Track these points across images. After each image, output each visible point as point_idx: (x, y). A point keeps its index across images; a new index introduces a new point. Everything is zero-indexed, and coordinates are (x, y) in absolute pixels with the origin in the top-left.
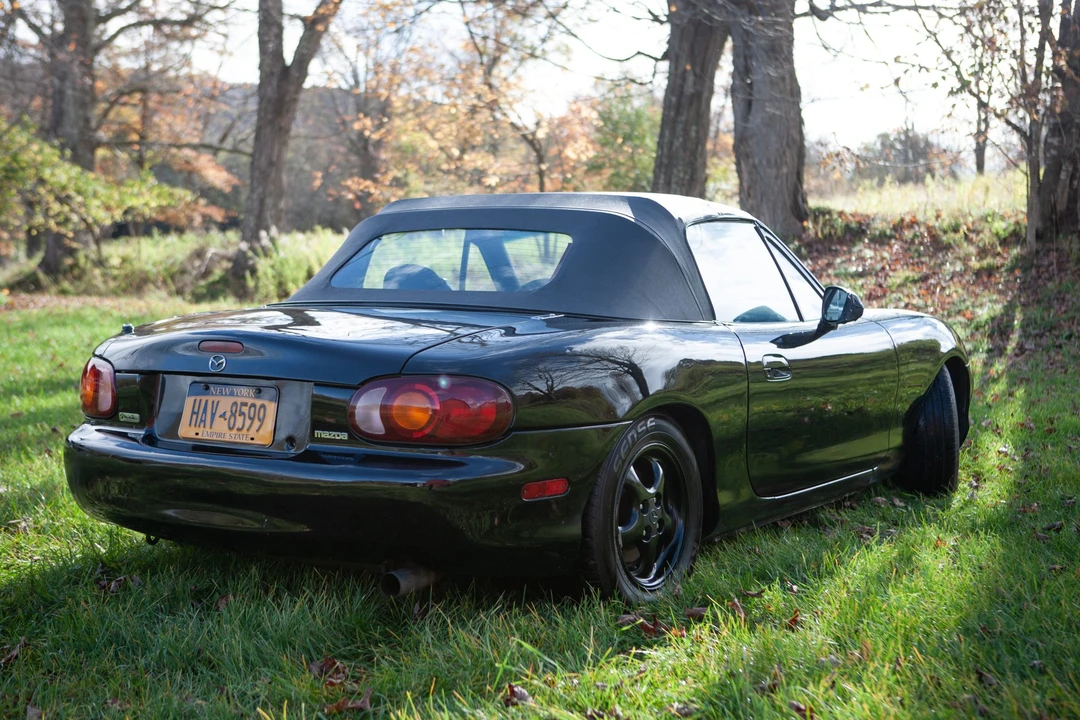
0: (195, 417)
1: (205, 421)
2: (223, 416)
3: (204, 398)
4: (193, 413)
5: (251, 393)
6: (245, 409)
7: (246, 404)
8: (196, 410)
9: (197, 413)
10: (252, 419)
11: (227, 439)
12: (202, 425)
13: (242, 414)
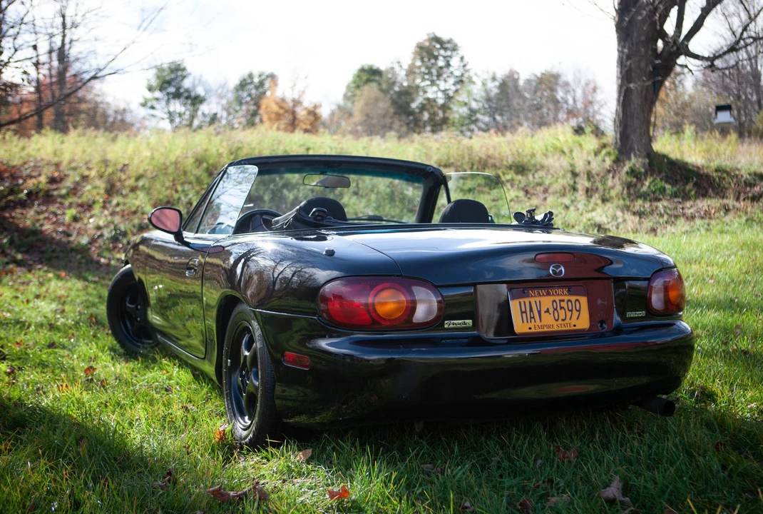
0: (524, 315)
1: (534, 318)
2: (547, 311)
3: (527, 300)
4: (522, 312)
5: (565, 292)
6: (564, 304)
7: (563, 301)
8: (523, 310)
9: (525, 312)
10: (571, 311)
11: (556, 329)
12: (533, 320)
13: (561, 308)
